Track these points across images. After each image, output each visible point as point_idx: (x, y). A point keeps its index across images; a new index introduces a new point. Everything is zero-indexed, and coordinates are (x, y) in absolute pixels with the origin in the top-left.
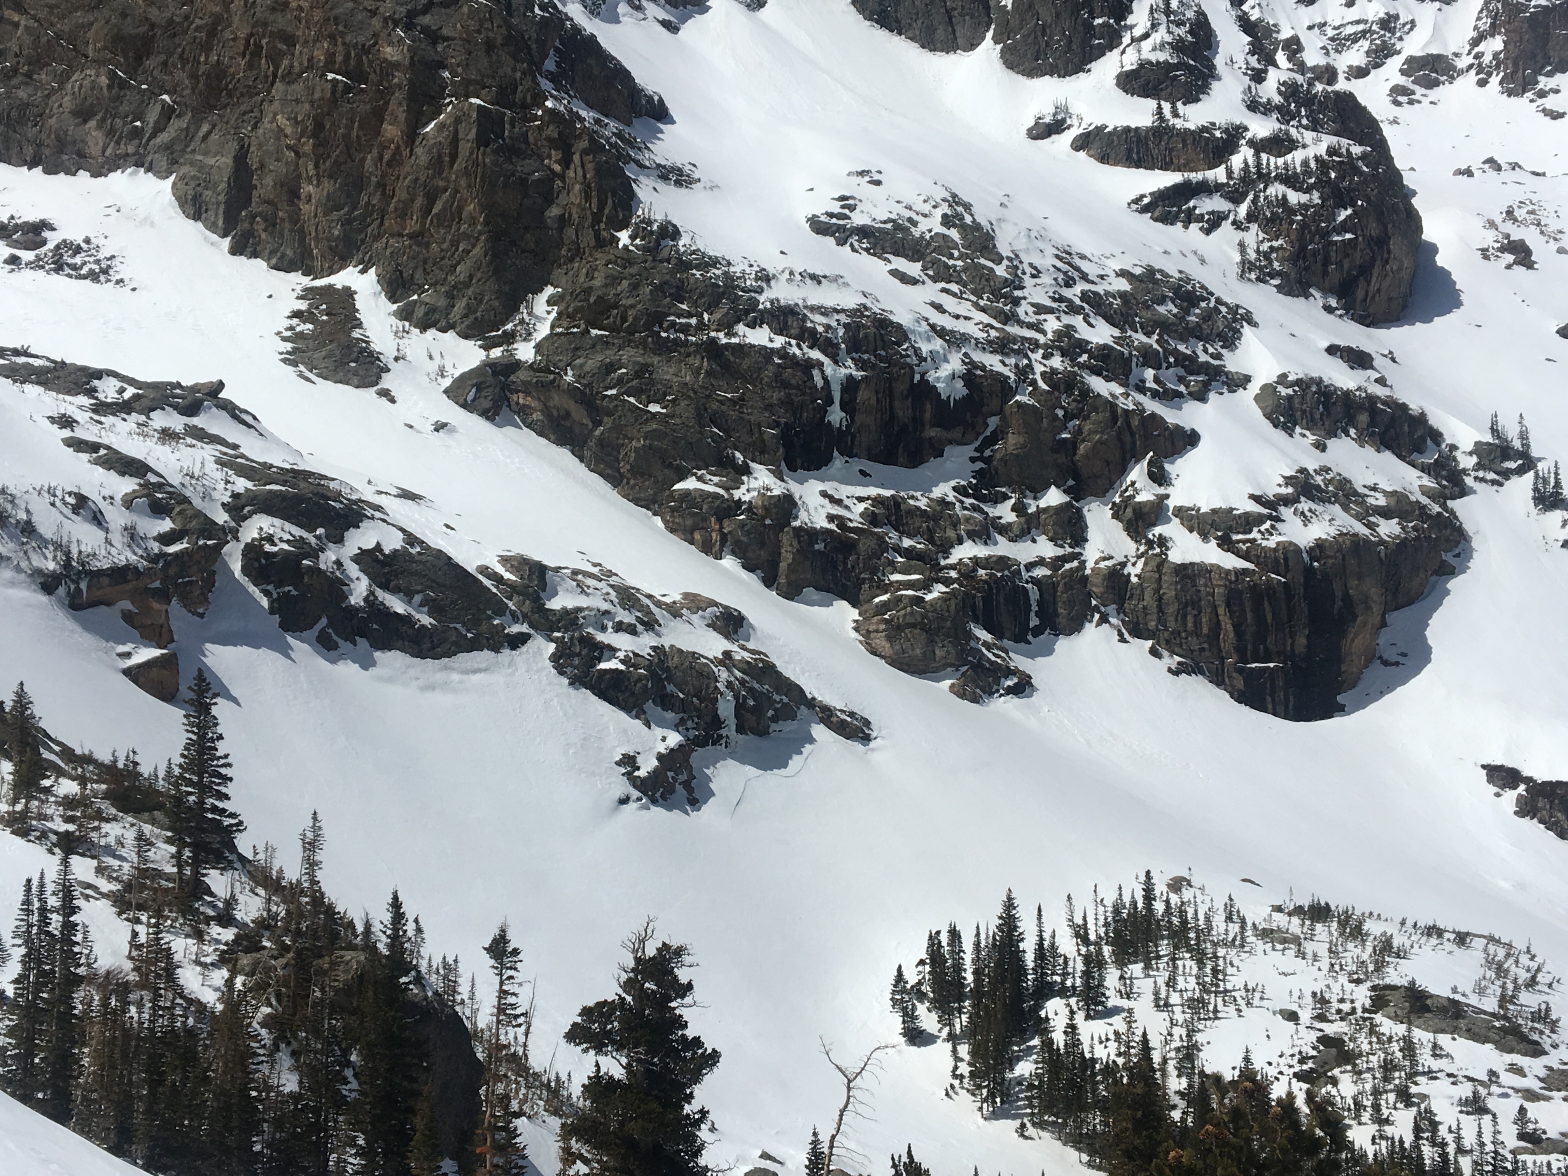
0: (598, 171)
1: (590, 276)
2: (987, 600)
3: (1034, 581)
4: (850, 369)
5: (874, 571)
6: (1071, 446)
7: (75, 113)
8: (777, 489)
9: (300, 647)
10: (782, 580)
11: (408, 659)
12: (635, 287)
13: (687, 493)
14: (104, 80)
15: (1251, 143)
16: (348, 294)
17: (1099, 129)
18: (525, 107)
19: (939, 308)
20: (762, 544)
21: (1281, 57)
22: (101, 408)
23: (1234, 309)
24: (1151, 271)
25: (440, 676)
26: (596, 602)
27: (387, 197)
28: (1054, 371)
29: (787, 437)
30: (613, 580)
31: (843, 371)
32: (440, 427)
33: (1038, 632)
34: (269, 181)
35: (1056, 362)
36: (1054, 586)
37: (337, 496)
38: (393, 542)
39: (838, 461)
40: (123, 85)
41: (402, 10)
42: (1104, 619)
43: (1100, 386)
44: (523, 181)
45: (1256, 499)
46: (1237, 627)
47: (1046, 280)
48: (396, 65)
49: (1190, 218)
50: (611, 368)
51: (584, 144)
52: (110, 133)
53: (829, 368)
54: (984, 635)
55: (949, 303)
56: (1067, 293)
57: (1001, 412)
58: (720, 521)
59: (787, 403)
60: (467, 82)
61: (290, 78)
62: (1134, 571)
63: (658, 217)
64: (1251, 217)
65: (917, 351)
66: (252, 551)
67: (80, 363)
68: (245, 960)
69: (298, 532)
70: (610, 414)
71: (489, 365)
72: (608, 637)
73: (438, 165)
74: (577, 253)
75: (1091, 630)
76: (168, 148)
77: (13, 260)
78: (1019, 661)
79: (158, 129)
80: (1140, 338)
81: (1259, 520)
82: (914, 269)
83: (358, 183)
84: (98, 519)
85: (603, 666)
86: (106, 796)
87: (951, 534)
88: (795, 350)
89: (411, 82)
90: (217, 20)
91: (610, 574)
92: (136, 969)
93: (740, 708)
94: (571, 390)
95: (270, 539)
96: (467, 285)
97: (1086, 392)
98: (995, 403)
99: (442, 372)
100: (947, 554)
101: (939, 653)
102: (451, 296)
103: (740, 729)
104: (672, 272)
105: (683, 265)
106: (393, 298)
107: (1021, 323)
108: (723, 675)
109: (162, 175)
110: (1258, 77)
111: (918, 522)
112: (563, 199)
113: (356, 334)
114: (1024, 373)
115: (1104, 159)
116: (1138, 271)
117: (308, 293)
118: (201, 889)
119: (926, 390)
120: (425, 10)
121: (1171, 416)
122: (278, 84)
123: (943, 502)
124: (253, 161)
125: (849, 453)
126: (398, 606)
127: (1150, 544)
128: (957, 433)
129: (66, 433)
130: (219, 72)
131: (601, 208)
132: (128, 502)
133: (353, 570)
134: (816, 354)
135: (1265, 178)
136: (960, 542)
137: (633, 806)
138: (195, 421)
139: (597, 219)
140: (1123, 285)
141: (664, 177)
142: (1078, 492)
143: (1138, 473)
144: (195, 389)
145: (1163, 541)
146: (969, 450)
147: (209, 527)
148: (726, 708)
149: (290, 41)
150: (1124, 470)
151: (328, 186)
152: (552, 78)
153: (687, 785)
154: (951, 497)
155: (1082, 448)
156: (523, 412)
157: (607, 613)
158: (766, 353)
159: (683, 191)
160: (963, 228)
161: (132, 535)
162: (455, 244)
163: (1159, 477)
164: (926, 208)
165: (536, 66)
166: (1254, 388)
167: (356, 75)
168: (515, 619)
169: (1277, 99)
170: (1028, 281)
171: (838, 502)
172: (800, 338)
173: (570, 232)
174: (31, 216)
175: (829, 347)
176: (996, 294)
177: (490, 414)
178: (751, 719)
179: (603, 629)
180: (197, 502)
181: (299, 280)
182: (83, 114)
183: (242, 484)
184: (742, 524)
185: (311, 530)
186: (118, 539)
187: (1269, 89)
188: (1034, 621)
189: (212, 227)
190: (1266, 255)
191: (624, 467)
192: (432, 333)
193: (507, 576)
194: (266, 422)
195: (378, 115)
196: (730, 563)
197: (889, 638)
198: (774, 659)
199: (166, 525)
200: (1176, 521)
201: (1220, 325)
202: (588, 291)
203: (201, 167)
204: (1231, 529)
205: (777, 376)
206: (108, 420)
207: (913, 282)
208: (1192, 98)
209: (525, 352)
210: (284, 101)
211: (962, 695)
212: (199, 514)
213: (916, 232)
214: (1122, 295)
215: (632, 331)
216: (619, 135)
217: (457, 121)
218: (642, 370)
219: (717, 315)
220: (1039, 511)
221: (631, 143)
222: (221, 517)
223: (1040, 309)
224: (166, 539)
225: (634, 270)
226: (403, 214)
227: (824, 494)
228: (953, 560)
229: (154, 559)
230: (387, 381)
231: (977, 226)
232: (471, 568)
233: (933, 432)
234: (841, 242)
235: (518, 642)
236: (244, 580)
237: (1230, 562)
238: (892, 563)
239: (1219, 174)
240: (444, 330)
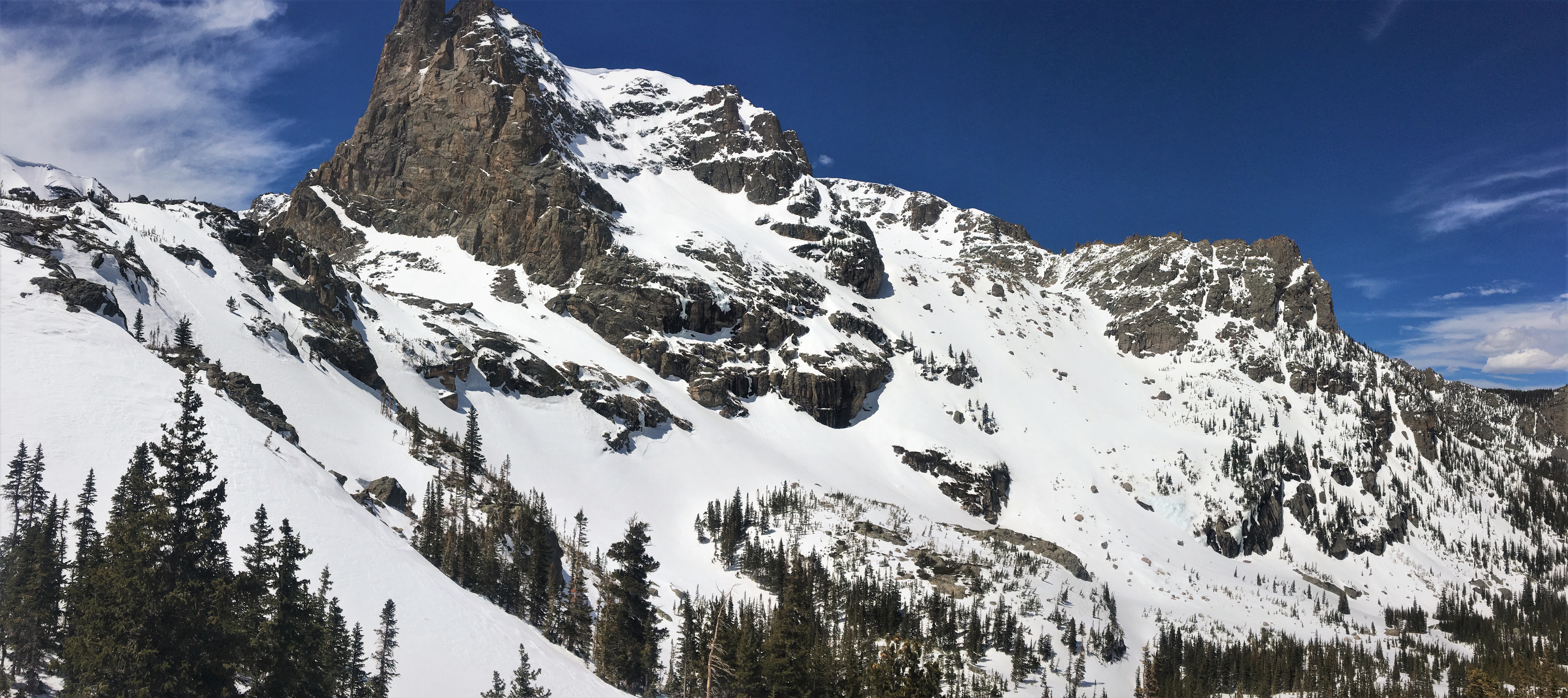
0: (600, 229)
1: (596, 265)
2: (734, 382)
3: (750, 376)
4: (689, 299)
5: (695, 370)
6: (766, 330)
7: (427, 218)
8: (661, 339)
9: (496, 392)
10: (662, 372)
11: (531, 397)
12: (612, 268)
13: (629, 340)
14: (436, 207)
15: (831, 234)
16: (513, 272)
17: (780, 224)
18: (575, 208)
19: (722, 280)
20: (655, 358)
21: (842, 207)
22: (435, 313)
23: (823, 288)
24: (796, 273)
26: (597, 379)
27: (527, 240)
28: (761, 304)
29: (665, 320)
30: (603, 371)
31: (687, 300)
32: (543, 317)
33: (751, 394)
34: (488, 236)
35: (762, 301)
36: (758, 379)
37: (509, 341)
38: (527, 357)
39: (684, 331)
40: (443, 208)
41: (534, 178)
42: (774, 391)
43: (777, 310)
44: (574, 233)
45: (827, 352)
46: (819, 396)
47: (759, 273)
48: (531, 196)
49: (810, 256)
50: (602, 296)
51: (595, 220)
52: (438, 223)
53: (682, 298)
54: (732, 394)
55: (725, 278)
56: (767, 278)
57: (742, 317)
58: (640, 350)
59: (665, 309)
60: (555, 201)
61: (495, 202)
62: (785, 375)
63: (621, 245)
64: (830, 258)
65: (713, 294)
66: (482, 360)
68: (487, 508)
69: (496, 353)
70: (602, 312)
71: (561, 296)
72: (600, 391)
73: (544, 229)
74: (591, 257)
75: (769, 395)
76: (456, 227)
77: (408, 265)
78: (744, 404)
79: (453, 221)
80: (791, 295)
81: (827, 360)
82: (714, 266)
83: (517, 236)
84: (434, 349)
85: (599, 401)
86: (441, 446)
87: (722, 358)
88: (669, 291)
89: (536, 202)
90: (473, 184)
91: (602, 368)
93: (646, 417)
94: (589, 304)
95: (487, 356)
96: (554, 269)
97: (772, 312)
98: (740, 314)
99: (544, 299)
100: (720, 365)
101: (716, 400)
102: (548, 273)
103: (646, 425)
104: (625, 264)
105: (629, 261)
106: (528, 274)
107: (750, 287)
108: (641, 405)
109: (454, 236)
110: (835, 212)
111: (711, 354)
112: (587, 239)
113: (515, 285)
114: (750, 304)
115: (781, 234)
116: (791, 272)
117: (500, 272)
118: (471, 481)
119: (715, 308)
120: (542, 178)
121: (800, 322)
122: (492, 204)
123: (720, 347)
124: (483, 230)
125: (687, 328)
126: (529, 379)
127: (791, 365)
128: (726, 324)
129: (424, 321)
130: (473, 202)
131: (600, 242)
132: (443, 344)
133: (514, 366)
134: (677, 294)
135: (835, 246)
136: (726, 361)
137: (608, 451)
138: (463, 316)
139: (599, 245)
140: (786, 277)
141: (623, 232)
142: (767, 346)
143: (788, 341)
144: (463, 305)
145: (795, 365)
146: (730, 330)
147: (468, 352)
148: (641, 417)
149: (495, 190)
150: (783, 340)
151: (507, 236)
152: (584, 198)
153: (627, 445)
154: (723, 345)
155: (769, 331)
156: (572, 311)
157: (601, 383)
158: (659, 292)
159: (630, 236)
160: (731, 253)
161: (444, 354)
162: (550, 255)
163: (795, 342)
164: (719, 245)
165: (579, 194)
166: (829, 315)
167: (517, 200)
168: (568, 384)
169: (841, 221)
170: (753, 273)
171: (683, 345)
172: (671, 287)
173: (589, 250)
174: (414, 251)
175: (682, 291)
176: (742, 277)
177: (560, 313)
178: (652, 421)
179: (599, 388)
180: (464, 343)
181: (496, 268)
182: (430, 218)
183: (478, 338)
184: (648, 351)
185: (500, 352)
186: (439, 355)
187: (838, 217)
188: (750, 391)
189: (469, 252)
190: (835, 271)
191: (607, 331)
192: (541, 285)
193: (566, 369)
194: (486, 317)
195: (525, 213)
196: (643, 365)
197: (699, 394)
198: (659, 400)
199: (454, 351)
200: (800, 358)
201: (818, 293)
202: (595, 270)
203: (466, 233)
204: (818, 362)
205: (662, 300)
206: (437, 316)
207: (713, 270)
208: (812, 217)
209: (573, 291)
210: (493, 209)
211: (724, 415)
212: (465, 347)
213: (714, 253)
214: (786, 280)
215: (611, 283)
216: (607, 217)
217: (552, 214)
218: (614, 297)
219: (641, 278)
220: (754, 352)
221: (612, 220)
222: (472, 349)
223: (757, 283)
224: (454, 356)
225: (612, 263)
226: (532, 246)
227: (678, 342)
228: (723, 367)
229: (450, 362)
230: (525, 301)
231: (736, 253)
232: (555, 367)
233: (717, 323)
234: (687, 255)
235: (569, 392)
236: (479, 370)
237: (818, 373)
238: (701, 368)
239: (820, 243)
240: (545, 284)
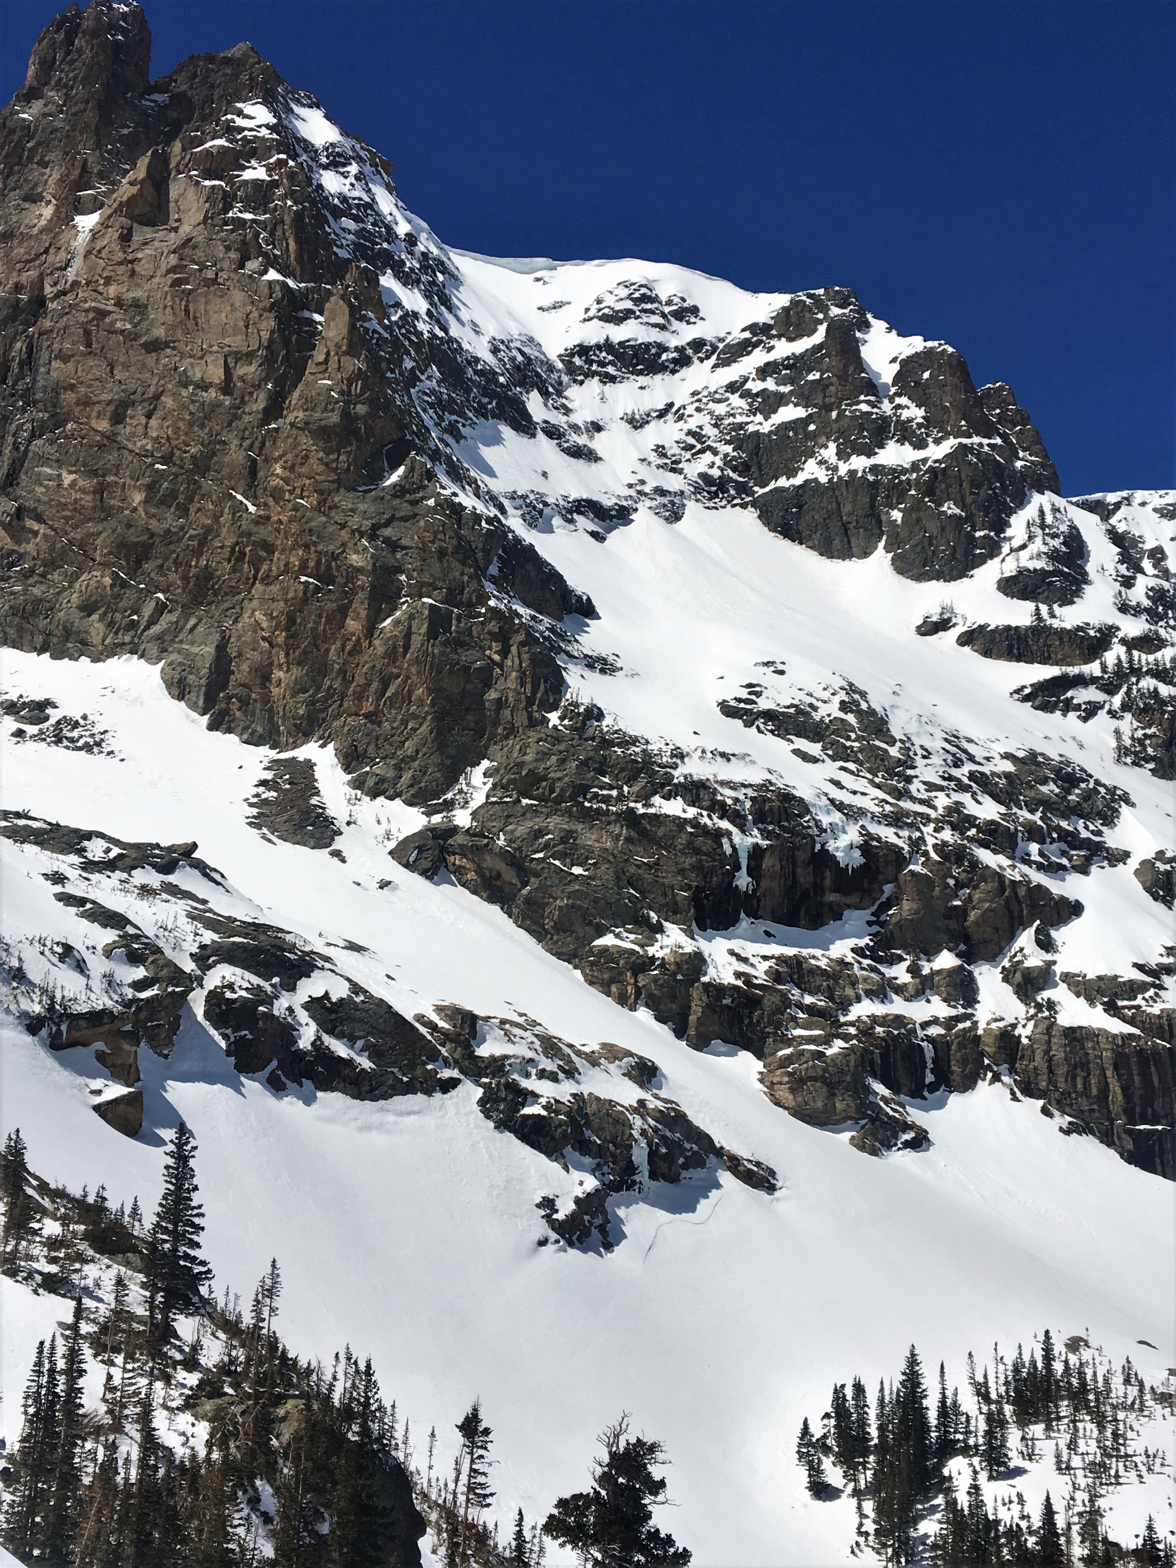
0: (533, 661)
1: (523, 752)
2: (884, 1056)
3: (929, 1039)
4: (755, 838)
5: (778, 1025)
6: (962, 912)
7: (81, 608)
8: (689, 946)
9: (252, 1086)
10: (692, 1032)
11: (348, 1100)
12: (562, 762)
13: (605, 949)
14: (107, 581)
15: (1123, 641)
16: (309, 765)
17: (982, 628)
18: (470, 605)
19: (838, 784)
20: (673, 998)
21: (1147, 564)
22: (90, 866)
23: (1112, 790)
24: (1033, 755)
25: (376, 1118)
26: (520, 1050)
27: (347, 683)
28: (945, 844)
29: (696, 899)
30: (538, 1030)
31: (750, 841)
32: (384, 885)
33: (933, 1088)
34: (245, 667)
35: (947, 835)
36: (948, 1045)
37: (293, 948)
38: (339, 991)
39: (745, 923)
40: (125, 583)
41: (367, 524)
42: (996, 1078)
43: (988, 858)
44: (466, 669)
45: (1140, 967)
46: (1125, 1090)
47: (936, 760)
48: (360, 570)
49: (1068, 707)
50: (539, 833)
51: (521, 637)
52: (110, 625)
53: (737, 837)
54: (880, 1089)
55: (846, 779)
56: (956, 772)
57: (895, 880)
58: (635, 975)
59: (698, 868)
60: (421, 584)
61: (268, 580)
62: (1024, 1032)
63: (585, 700)
64: (1125, 707)
65: (818, 823)
66: (215, 998)
67: (73, 825)
68: (208, 1406)
69: (256, 980)
70: (537, 875)
71: (432, 832)
72: (531, 1084)
73: (392, 655)
74: (512, 731)
75: (983, 1088)
76: (159, 638)
77: (20, 733)
78: (916, 1115)
79: (153, 621)
80: (1024, 814)
81: (1143, 987)
82: (815, 749)
83: (321, 669)
84: (80, 966)
85: (527, 1111)
86: (86, 1236)
87: (849, 992)
88: (705, 820)
89: (373, 585)
90: (209, 529)
91: (535, 1023)
92: (110, 1412)
93: (653, 1155)
94: (503, 854)
95: (231, 987)
96: (413, 759)
97: (975, 863)
98: (890, 871)
99: (388, 836)
100: (846, 1011)
101: (839, 1106)
102: (398, 768)
103: (653, 1176)
104: (596, 749)
105: (606, 743)
106: (347, 769)
107: (913, 799)
108: (637, 1122)
109: (153, 661)
110: (1128, 583)
111: (818, 981)
112: (501, 684)
113: (314, 801)
114: (917, 844)
115: (987, 653)
116: (1021, 754)
117: (274, 765)
118: (167, 1333)
119: (825, 858)
120: (387, 524)
121: (1056, 887)
122: (258, 585)
123: (842, 963)
124: (232, 650)
125: (754, 914)
126: (341, 1049)
127: (1039, 1007)
128: (854, 899)
129: (58, 889)
130: (207, 575)
131: (534, 691)
132: (108, 952)
133: (303, 1016)
134: (725, 824)
135: (1137, 672)
136: (859, 1000)
137: (550, 1248)
138: (171, 878)
139: (530, 701)
140: (1008, 767)
141: (590, 666)
142: (969, 957)
143: (1026, 939)
144: (171, 849)
145: (1051, 1005)
146: (866, 915)
147: (178, 975)
148: (640, 1155)
149: (270, 549)
150: (1012, 937)
151: (296, 671)
152: (494, 580)
153: (602, 1229)
154: (850, 957)
155: (973, 915)
156: (459, 871)
157: (531, 1061)
158: (680, 823)
159: (607, 678)
160: (859, 713)
161: (110, 981)
162: (404, 722)
163: (1045, 944)
164: (826, 695)
165: (481, 569)
166: (1133, 863)
167: (326, 578)
168: (447, 1064)
169: (1146, 603)
170: (919, 762)
171: (745, 960)
172: (711, 809)
173: (507, 713)
174: (38, 696)
175: (737, 818)
176: (891, 773)
177: (429, 874)
178: (664, 1166)
179: (527, 1075)
180: (168, 953)
181: (266, 753)
182: (88, 609)
183: (209, 937)
184: (655, 979)
185: (268, 978)
186: (97, 983)
187: (1139, 594)
188: (929, 1078)
189: (193, 706)
190: (1141, 741)
191: (548, 924)
192: (381, 800)
193: (442, 1024)
194: (232, 880)
195: (343, 611)
196: (644, 1014)
197: (792, 1090)
198: (685, 1108)
199: (140, 973)
200: (1063, 986)
201: (1100, 804)
202: (521, 765)
203: (187, 655)
204: (1116, 996)
205: (690, 844)
206: (95, 877)
207: (815, 760)
208: (1067, 599)
209: (462, 818)
210: (262, 600)
211: (862, 1148)
212: (170, 963)
213: (817, 716)
214: (1007, 775)
215: (559, 801)
216: (552, 630)
217: (412, 617)
218: (567, 837)
219: (636, 788)
220: (933, 973)
221: (562, 637)
222: (189, 966)
223: (931, 787)
224: (139, 985)
225: (562, 747)
226: (360, 697)
227: (732, 953)
228: (852, 1017)
229: (127, 1004)
230: (339, 843)
231: (872, 712)
232: (409, 1016)
233: (832, 897)
234: (748, 724)
235: (449, 1085)
236: (206, 1024)
237: (1117, 1027)
238: (794, 1019)
239: (1093, 669)
240: (391, 798)
